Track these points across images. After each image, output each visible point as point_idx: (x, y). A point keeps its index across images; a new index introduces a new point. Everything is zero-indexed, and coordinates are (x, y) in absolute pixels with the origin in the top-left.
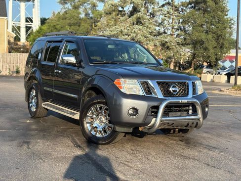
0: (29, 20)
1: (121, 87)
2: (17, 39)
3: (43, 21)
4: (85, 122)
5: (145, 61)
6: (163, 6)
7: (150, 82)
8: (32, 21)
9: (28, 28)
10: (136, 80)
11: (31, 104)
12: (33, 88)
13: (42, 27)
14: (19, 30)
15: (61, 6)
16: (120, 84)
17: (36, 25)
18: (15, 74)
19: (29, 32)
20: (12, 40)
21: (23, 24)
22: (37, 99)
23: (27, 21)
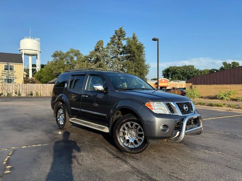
0: (34, 66)
1: (152, 109)
2: (28, 76)
3: (42, 66)
4: (118, 136)
5: (144, 87)
6: (112, 58)
7: (172, 103)
8: (36, 66)
9: (33, 70)
10: (162, 103)
11: (59, 119)
12: (61, 108)
13: (43, 69)
14: (29, 71)
15: (53, 58)
16: (151, 106)
17: (38, 68)
18: (30, 96)
19: (34, 72)
20: (25, 76)
21: (31, 68)
22: (65, 116)
23: (33, 66)
